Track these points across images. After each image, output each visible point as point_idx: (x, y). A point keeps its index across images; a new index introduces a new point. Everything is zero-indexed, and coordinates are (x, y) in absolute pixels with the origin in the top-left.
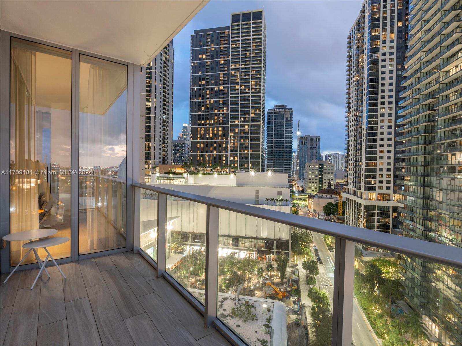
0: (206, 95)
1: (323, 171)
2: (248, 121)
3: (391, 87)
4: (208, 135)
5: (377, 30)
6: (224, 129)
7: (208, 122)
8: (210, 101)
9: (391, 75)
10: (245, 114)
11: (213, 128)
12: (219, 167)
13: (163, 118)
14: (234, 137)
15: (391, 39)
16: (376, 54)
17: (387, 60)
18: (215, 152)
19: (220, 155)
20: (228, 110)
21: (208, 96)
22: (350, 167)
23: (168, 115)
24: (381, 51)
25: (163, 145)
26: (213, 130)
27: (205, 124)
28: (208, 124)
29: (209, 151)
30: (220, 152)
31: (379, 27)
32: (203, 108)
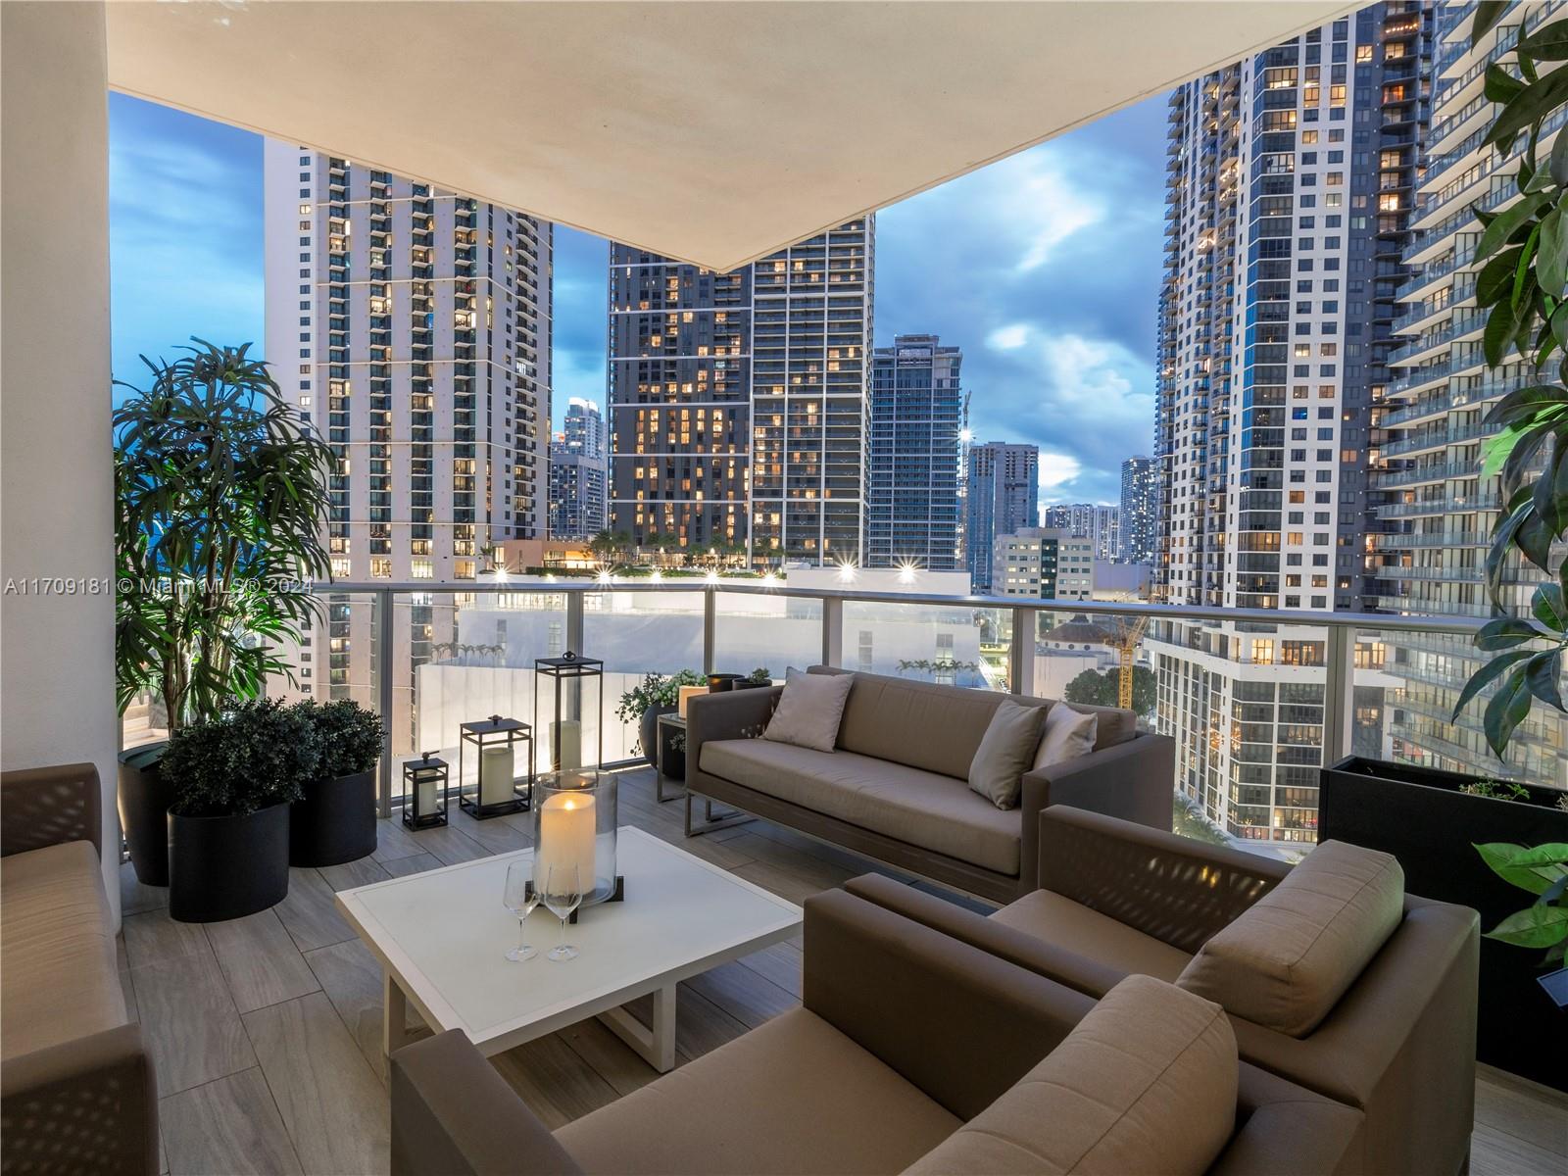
0: (668, 293)
1: (1055, 565)
2: (819, 390)
3: (1331, 275)
4: (673, 435)
5: (1286, 73)
6: (731, 414)
7: (673, 389)
8: (680, 315)
9: (1333, 232)
10: (806, 364)
11: (693, 411)
12: (712, 551)
13: (517, 371)
14: (769, 444)
15: (1334, 106)
16: (1283, 158)
17: (1321, 180)
18: (699, 495)
19: (717, 508)
20: (744, 348)
21: (674, 297)
22: (1176, 550)
23: (534, 359)
24: (1301, 148)
25: (518, 471)
26: (693, 420)
27: (662, 398)
28: (674, 397)
29: (676, 494)
30: (718, 497)
31: (1295, 61)
32: (656, 341)
